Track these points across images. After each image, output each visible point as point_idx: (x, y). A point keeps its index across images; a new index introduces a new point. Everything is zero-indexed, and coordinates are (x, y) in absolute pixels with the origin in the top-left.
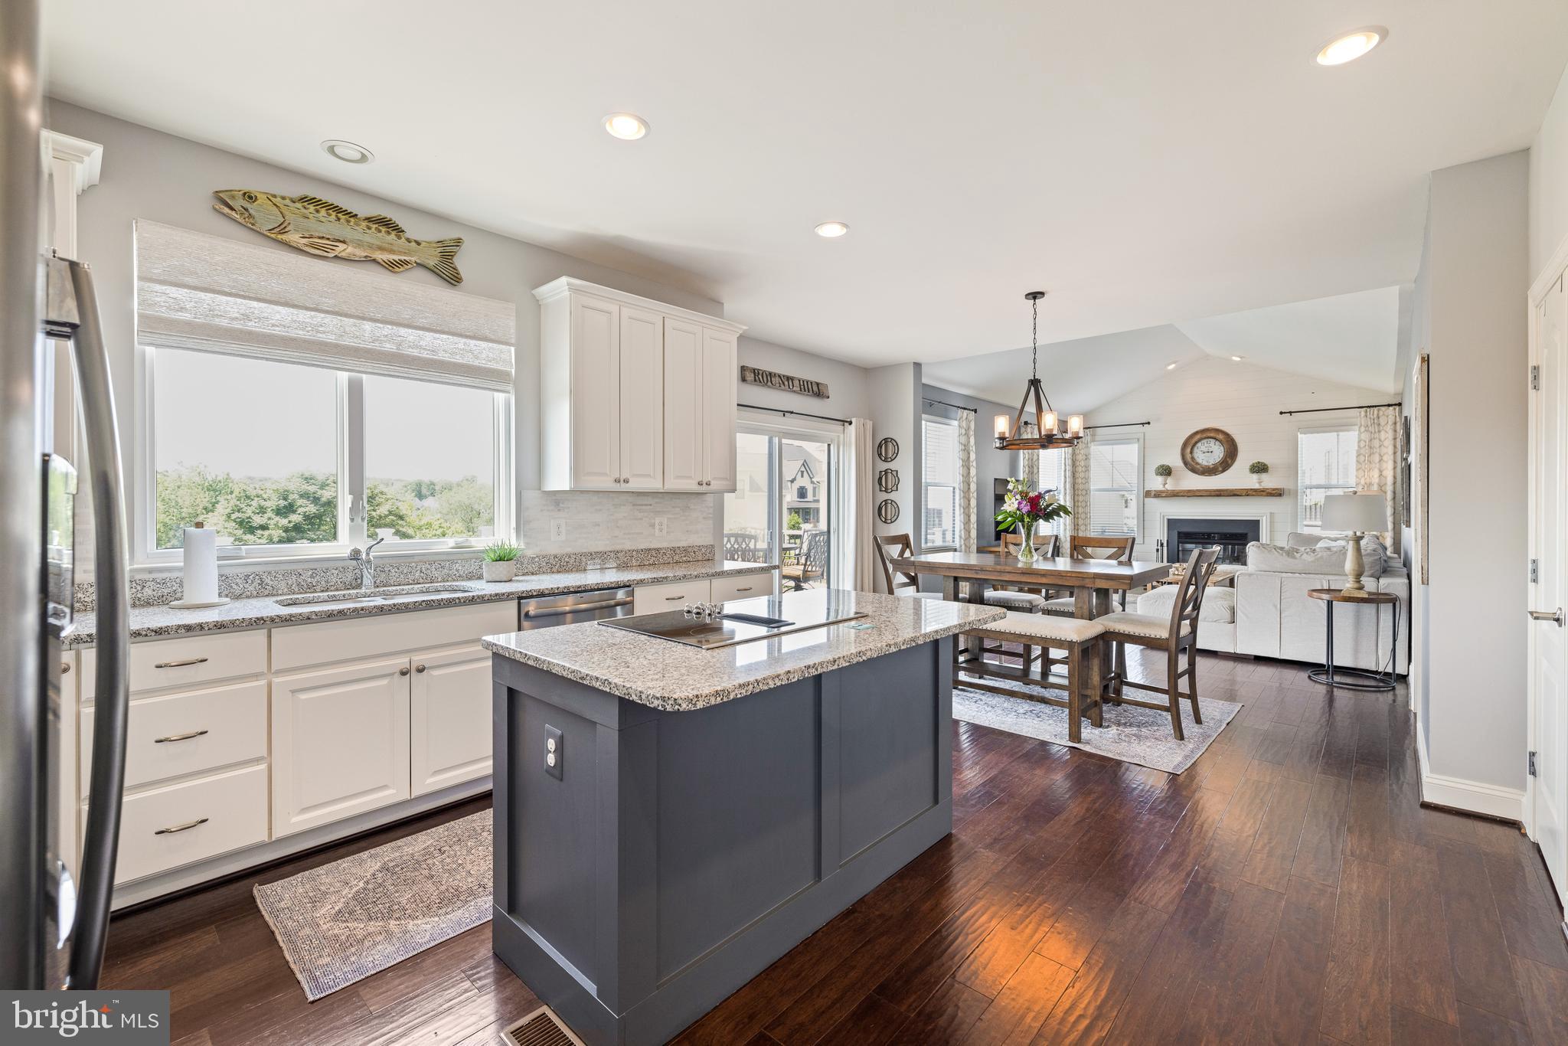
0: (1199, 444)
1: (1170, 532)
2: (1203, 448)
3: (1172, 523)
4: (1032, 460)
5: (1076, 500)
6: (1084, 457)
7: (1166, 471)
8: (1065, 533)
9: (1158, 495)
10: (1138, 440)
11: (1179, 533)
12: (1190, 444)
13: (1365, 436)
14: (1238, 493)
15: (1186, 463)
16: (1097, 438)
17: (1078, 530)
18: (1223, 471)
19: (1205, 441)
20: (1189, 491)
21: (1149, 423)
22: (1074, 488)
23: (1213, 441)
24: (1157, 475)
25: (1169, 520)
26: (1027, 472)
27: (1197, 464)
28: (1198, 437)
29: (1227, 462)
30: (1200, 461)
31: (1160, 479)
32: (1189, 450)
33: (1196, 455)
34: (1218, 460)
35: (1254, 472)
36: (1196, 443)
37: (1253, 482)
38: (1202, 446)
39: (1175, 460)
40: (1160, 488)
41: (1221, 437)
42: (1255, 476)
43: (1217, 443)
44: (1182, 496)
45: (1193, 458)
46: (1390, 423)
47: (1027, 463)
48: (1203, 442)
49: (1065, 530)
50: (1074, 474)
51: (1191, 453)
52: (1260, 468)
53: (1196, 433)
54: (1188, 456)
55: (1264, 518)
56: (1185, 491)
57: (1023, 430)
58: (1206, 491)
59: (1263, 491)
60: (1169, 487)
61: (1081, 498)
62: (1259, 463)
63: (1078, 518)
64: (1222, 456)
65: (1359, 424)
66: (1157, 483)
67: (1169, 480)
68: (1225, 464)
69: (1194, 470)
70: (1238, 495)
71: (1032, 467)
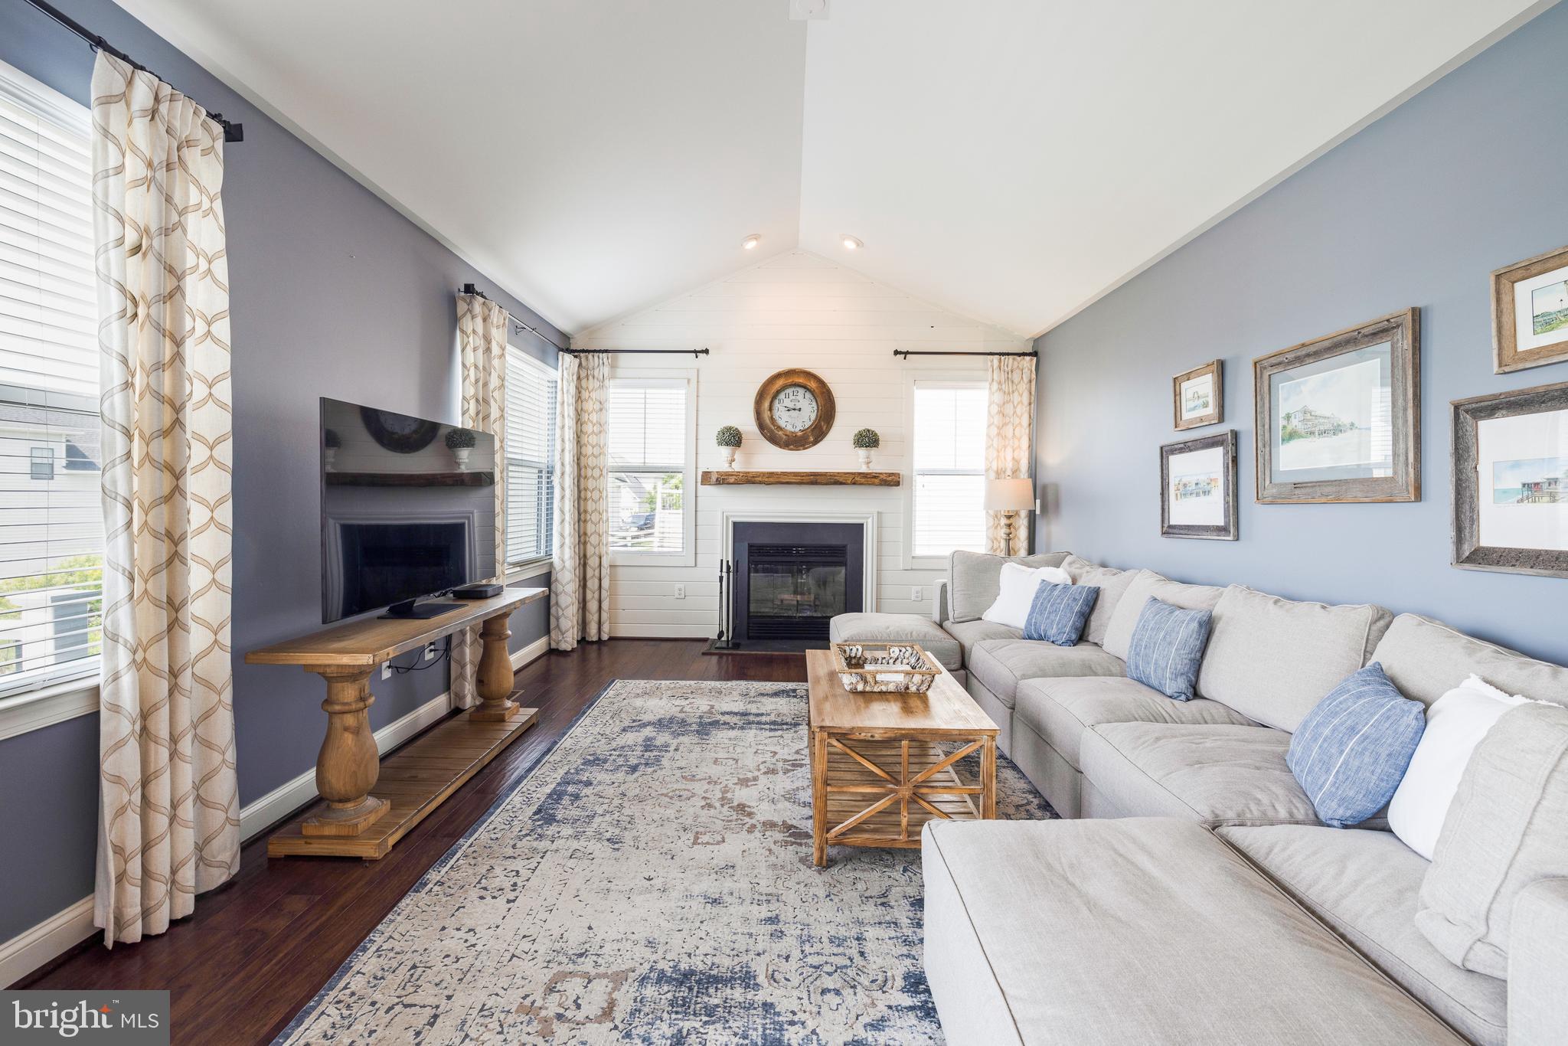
0: (782, 396)
1: (736, 544)
2: (788, 403)
3: (741, 530)
4: (485, 385)
5: (582, 487)
6: (597, 406)
7: (732, 438)
8: (562, 553)
9: (723, 480)
10: (689, 381)
11: (750, 546)
12: (768, 394)
13: (998, 397)
14: (841, 480)
15: (761, 426)
16: (620, 372)
17: (585, 543)
18: (816, 442)
19: (789, 391)
20: (771, 474)
21: (706, 351)
22: (578, 464)
23: (801, 391)
24: (720, 444)
25: (735, 524)
26: (472, 411)
27: (779, 428)
28: (780, 383)
29: (821, 427)
30: (782, 424)
31: (725, 451)
32: (766, 404)
33: (776, 416)
34: (808, 424)
35: (861, 446)
36: (778, 392)
37: (857, 461)
38: (786, 400)
39: (746, 423)
40: (724, 467)
41: (813, 385)
42: (862, 452)
43: (808, 395)
44: (760, 483)
45: (772, 419)
46: (1026, 380)
47: (472, 391)
48: (787, 391)
49: (562, 546)
50: (578, 437)
51: (771, 409)
52: (868, 440)
53: (778, 376)
54: (766, 415)
55: (870, 520)
56: (764, 474)
57: (462, 307)
58: (796, 474)
59: (875, 477)
60: (737, 467)
61: (591, 484)
62: (869, 431)
63: (585, 521)
64: (813, 416)
65: (990, 379)
66: (719, 459)
67: (738, 454)
68: (819, 431)
69: (773, 440)
70: (841, 483)
71: (486, 401)
